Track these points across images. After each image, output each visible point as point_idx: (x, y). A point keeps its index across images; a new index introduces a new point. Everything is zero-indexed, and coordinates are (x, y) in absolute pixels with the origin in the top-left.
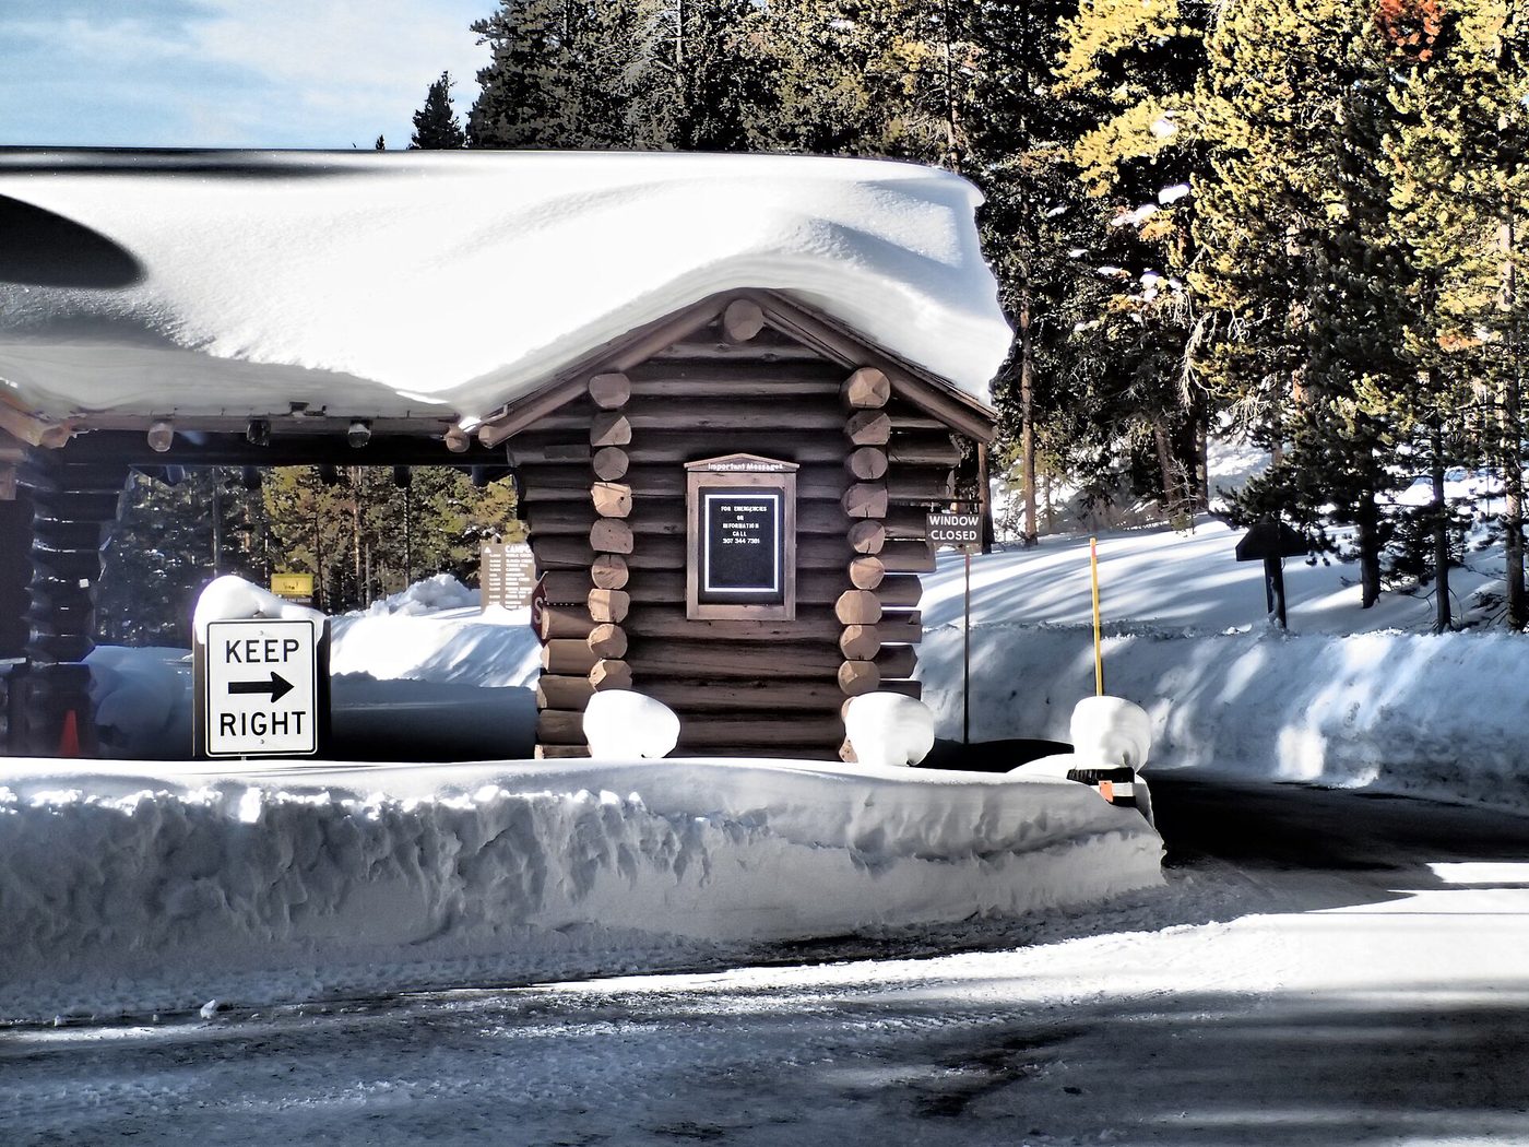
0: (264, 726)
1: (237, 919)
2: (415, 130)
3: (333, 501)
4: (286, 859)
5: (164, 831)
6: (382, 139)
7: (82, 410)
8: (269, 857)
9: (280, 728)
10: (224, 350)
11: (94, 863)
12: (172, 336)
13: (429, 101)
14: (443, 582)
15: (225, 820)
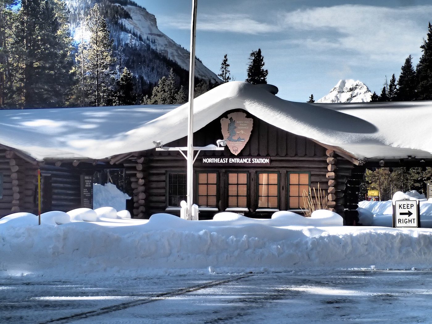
0: (407, 222)
1: (414, 254)
2: (402, 71)
3: (382, 171)
4: (422, 243)
5: (400, 238)
6: (394, 75)
7: (366, 158)
8: (420, 243)
9: (410, 222)
10: (395, 145)
11: (389, 243)
12: (384, 143)
13: (406, 63)
14: (413, 192)
15: (411, 237)
